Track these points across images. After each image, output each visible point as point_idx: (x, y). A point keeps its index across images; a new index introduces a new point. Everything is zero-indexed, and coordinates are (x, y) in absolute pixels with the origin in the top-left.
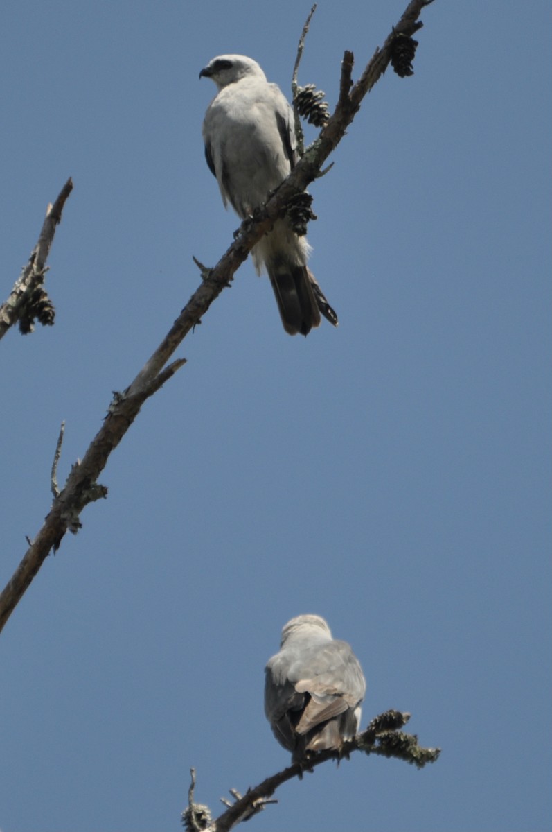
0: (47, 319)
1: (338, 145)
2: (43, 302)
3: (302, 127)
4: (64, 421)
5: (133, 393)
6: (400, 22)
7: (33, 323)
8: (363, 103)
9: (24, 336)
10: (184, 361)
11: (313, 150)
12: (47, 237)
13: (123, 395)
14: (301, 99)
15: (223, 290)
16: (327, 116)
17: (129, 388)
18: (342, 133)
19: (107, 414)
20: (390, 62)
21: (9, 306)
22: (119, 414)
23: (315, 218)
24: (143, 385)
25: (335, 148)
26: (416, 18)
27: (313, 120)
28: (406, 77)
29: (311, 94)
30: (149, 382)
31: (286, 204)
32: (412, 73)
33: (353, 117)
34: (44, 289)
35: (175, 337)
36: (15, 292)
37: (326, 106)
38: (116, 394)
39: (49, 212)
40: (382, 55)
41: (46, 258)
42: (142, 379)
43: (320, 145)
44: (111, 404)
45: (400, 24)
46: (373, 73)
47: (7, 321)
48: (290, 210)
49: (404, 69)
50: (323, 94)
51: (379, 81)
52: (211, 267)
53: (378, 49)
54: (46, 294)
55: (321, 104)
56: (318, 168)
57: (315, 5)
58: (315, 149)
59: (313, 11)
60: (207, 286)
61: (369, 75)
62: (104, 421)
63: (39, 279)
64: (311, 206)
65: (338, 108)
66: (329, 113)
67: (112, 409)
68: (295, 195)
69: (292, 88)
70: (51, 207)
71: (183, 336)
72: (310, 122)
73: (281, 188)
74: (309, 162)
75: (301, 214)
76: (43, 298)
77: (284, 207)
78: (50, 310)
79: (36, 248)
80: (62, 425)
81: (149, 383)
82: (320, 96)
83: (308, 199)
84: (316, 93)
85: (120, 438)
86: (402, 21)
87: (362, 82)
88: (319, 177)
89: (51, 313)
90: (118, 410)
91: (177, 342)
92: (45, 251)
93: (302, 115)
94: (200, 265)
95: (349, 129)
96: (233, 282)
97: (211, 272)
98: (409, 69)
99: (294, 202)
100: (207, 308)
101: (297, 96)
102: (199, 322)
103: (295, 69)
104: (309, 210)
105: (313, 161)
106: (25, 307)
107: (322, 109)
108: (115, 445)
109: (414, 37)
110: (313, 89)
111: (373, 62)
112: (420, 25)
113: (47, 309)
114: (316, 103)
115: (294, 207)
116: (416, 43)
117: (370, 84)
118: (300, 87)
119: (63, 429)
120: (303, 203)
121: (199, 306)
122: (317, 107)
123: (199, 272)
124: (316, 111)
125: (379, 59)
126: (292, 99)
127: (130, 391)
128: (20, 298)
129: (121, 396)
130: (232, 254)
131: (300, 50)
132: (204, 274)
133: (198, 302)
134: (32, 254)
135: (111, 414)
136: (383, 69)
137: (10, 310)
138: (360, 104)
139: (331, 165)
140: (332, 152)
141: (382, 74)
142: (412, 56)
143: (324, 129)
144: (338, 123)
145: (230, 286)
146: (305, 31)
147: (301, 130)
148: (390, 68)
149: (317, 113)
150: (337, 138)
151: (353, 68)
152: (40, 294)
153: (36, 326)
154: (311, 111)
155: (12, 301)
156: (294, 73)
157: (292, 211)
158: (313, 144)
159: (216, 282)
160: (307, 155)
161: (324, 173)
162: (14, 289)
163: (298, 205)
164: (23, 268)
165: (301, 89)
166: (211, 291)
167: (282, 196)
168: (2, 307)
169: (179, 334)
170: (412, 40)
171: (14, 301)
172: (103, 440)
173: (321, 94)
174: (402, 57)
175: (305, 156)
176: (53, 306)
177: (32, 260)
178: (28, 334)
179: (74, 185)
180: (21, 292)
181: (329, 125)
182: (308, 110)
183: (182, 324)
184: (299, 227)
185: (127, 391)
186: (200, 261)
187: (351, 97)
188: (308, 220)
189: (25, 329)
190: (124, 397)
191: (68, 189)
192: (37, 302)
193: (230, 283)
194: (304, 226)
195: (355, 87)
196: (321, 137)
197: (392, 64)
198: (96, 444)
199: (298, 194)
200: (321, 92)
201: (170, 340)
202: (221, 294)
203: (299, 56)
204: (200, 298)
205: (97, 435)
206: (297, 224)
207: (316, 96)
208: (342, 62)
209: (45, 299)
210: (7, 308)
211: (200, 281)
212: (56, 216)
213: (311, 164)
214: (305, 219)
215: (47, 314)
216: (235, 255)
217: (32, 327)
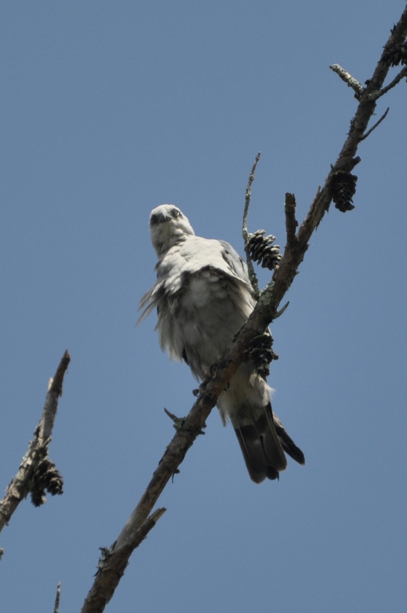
0: (56, 489)
1: (292, 285)
2: (50, 473)
3: (255, 272)
4: (60, 583)
5: (119, 547)
6: (339, 159)
7: (44, 494)
8: (311, 242)
9: (38, 508)
10: (164, 510)
11: (267, 293)
12: (51, 409)
13: (111, 550)
14: (252, 245)
15: (197, 437)
16: (279, 258)
17: (116, 542)
18: (294, 273)
19: (97, 570)
20: (333, 199)
21: (17, 481)
22: (109, 568)
23: (276, 358)
24: (127, 539)
25: (289, 288)
26: (353, 154)
27: (266, 264)
28: (347, 211)
29: (261, 239)
30: (133, 534)
31: (247, 348)
32: (352, 207)
33: (303, 257)
34: (51, 461)
35: (155, 489)
36: (22, 467)
37: (277, 249)
38: (104, 550)
39: (50, 386)
40: (324, 193)
41: (51, 431)
42: (127, 532)
43: (274, 287)
44: (100, 561)
45: (339, 162)
46: (317, 211)
47: (18, 495)
48: (251, 353)
49: (345, 205)
50: (274, 237)
51: (323, 219)
52: (183, 417)
53: (320, 187)
54: (53, 465)
55: (272, 247)
56: (274, 309)
57: (259, 154)
58: (270, 291)
59: (257, 160)
60: (180, 436)
61: (314, 214)
62: (95, 577)
63: (43, 452)
64: (272, 347)
65: (287, 249)
66: (281, 255)
67: (101, 565)
68: (255, 338)
69: (243, 235)
70: (52, 380)
71: (162, 486)
72: (263, 266)
73: (241, 333)
74: (265, 304)
75: (262, 356)
76: (50, 469)
77: (246, 351)
78: (58, 480)
79: (40, 422)
80: (58, 587)
81: (132, 536)
82: (270, 240)
83: (269, 341)
84: (265, 238)
85: (112, 592)
86: (341, 158)
87: (308, 221)
88: (276, 317)
89: (58, 482)
90: (106, 565)
91: (157, 494)
92: (49, 423)
93: (255, 260)
94: (172, 417)
95: (301, 268)
96: (206, 429)
97: (183, 421)
98: (350, 204)
99: (255, 344)
100: (183, 457)
101: (248, 243)
102: (178, 472)
103: (245, 217)
104: (270, 350)
105: (268, 303)
106: (33, 480)
107: (275, 252)
108: (109, 599)
109: (353, 172)
110: (262, 234)
111: (316, 201)
112: (357, 160)
113: (54, 479)
114: (267, 247)
115: (254, 349)
116: (355, 178)
117: (315, 223)
118: (251, 234)
119: (59, 590)
120: (263, 344)
121: (174, 455)
122: (269, 251)
123: (172, 423)
124: (268, 255)
125: (321, 198)
126: (243, 246)
127: (116, 547)
128: (27, 471)
129: (108, 551)
130: (201, 401)
131: (248, 198)
132: (177, 425)
133: (173, 452)
134: (36, 427)
135: (100, 569)
136: (327, 207)
137: (18, 484)
138: (309, 243)
139: (287, 305)
140: (287, 291)
141: (326, 211)
142: (353, 191)
143: (276, 271)
144: (289, 264)
145: (203, 433)
146: (251, 179)
147: (255, 274)
148: (333, 204)
149: (269, 256)
150: (289, 279)
151: (296, 208)
152: (46, 465)
153: (47, 498)
154: (262, 255)
155: (20, 475)
156: (244, 221)
157: (253, 354)
158: (267, 286)
159: (188, 430)
160: (263, 298)
161: (281, 313)
162: (22, 464)
163: (259, 347)
164: (29, 443)
165: (251, 235)
166: (184, 440)
167: (242, 341)
168: (12, 483)
169: (158, 485)
170: (351, 175)
171: (22, 475)
172: (95, 595)
173: (271, 238)
174: (342, 193)
175: (261, 299)
176: (60, 475)
177: (37, 433)
178: (42, 506)
179: (71, 358)
180: (28, 465)
181: (280, 268)
182: (259, 255)
183: (160, 475)
184: (262, 368)
185: (114, 546)
186: (172, 412)
187: (298, 237)
188: (270, 361)
189: (37, 501)
190: (111, 553)
191: (66, 361)
192: (44, 474)
193: (203, 430)
194: (266, 367)
195: (301, 227)
196: (274, 279)
197: (334, 201)
198: (89, 601)
199: (257, 337)
200: (271, 236)
201: (150, 492)
202: (195, 442)
203: (247, 204)
204: (175, 448)
205: (90, 591)
206: (259, 365)
207: (266, 241)
208: (285, 204)
209: (52, 470)
210: (16, 483)
211: (174, 432)
212: (57, 389)
213: (267, 306)
214: (266, 360)
215: (55, 484)
216: (204, 403)
217: (44, 498)
